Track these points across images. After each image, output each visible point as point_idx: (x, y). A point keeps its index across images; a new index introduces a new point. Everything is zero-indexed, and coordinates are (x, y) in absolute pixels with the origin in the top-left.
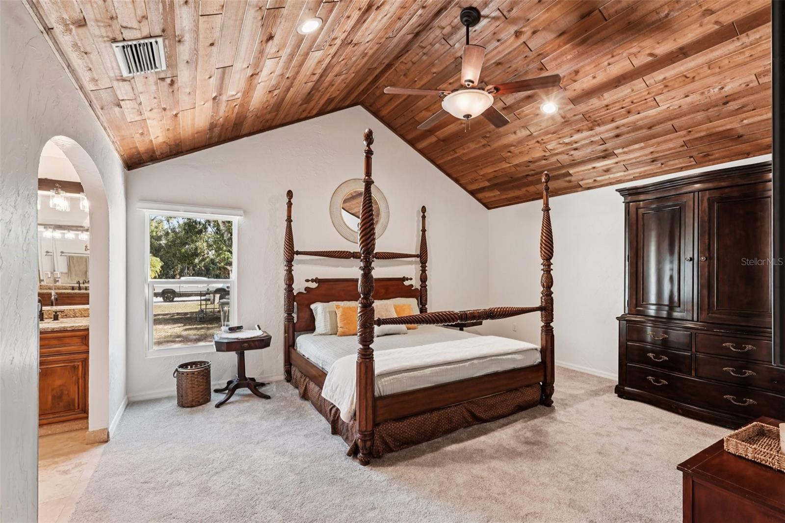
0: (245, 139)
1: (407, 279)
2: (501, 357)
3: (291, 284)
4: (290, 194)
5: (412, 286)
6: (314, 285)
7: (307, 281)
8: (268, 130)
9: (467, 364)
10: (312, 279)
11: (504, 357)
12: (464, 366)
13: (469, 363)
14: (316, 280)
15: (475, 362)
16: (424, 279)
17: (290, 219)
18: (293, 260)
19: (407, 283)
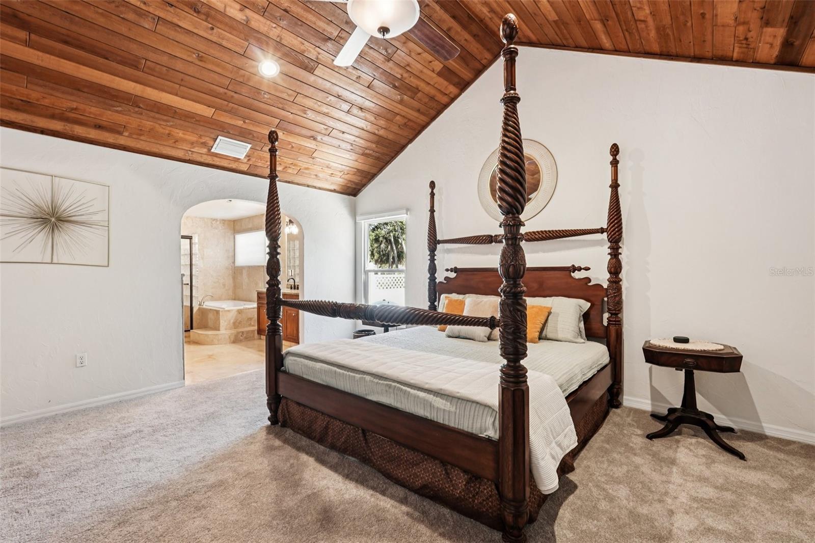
0: (410, 146)
1: (580, 269)
2: (408, 389)
3: (434, 273)
4: (432, 185)
5: (588, 280)
6: (453, 275)
7: (447, 270)
8: (424, 130)
9: (358, 376)
10: (452, 269)
11: (412, 391)
12: (354, 377)
13: (361, 376)
14: (455, 270)
15: (368, 378)
16: (615, 269)
17: (433, 209)
18: (436, 250)
19: (577, 275)
